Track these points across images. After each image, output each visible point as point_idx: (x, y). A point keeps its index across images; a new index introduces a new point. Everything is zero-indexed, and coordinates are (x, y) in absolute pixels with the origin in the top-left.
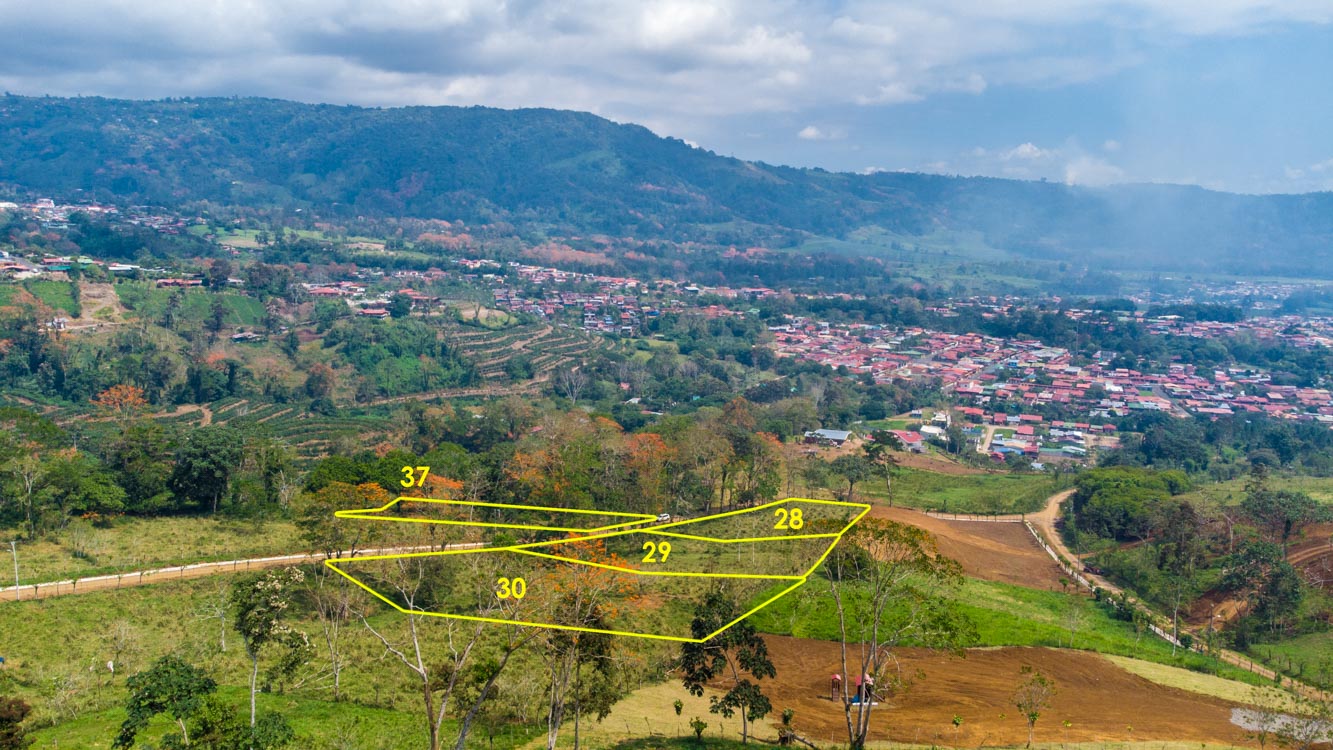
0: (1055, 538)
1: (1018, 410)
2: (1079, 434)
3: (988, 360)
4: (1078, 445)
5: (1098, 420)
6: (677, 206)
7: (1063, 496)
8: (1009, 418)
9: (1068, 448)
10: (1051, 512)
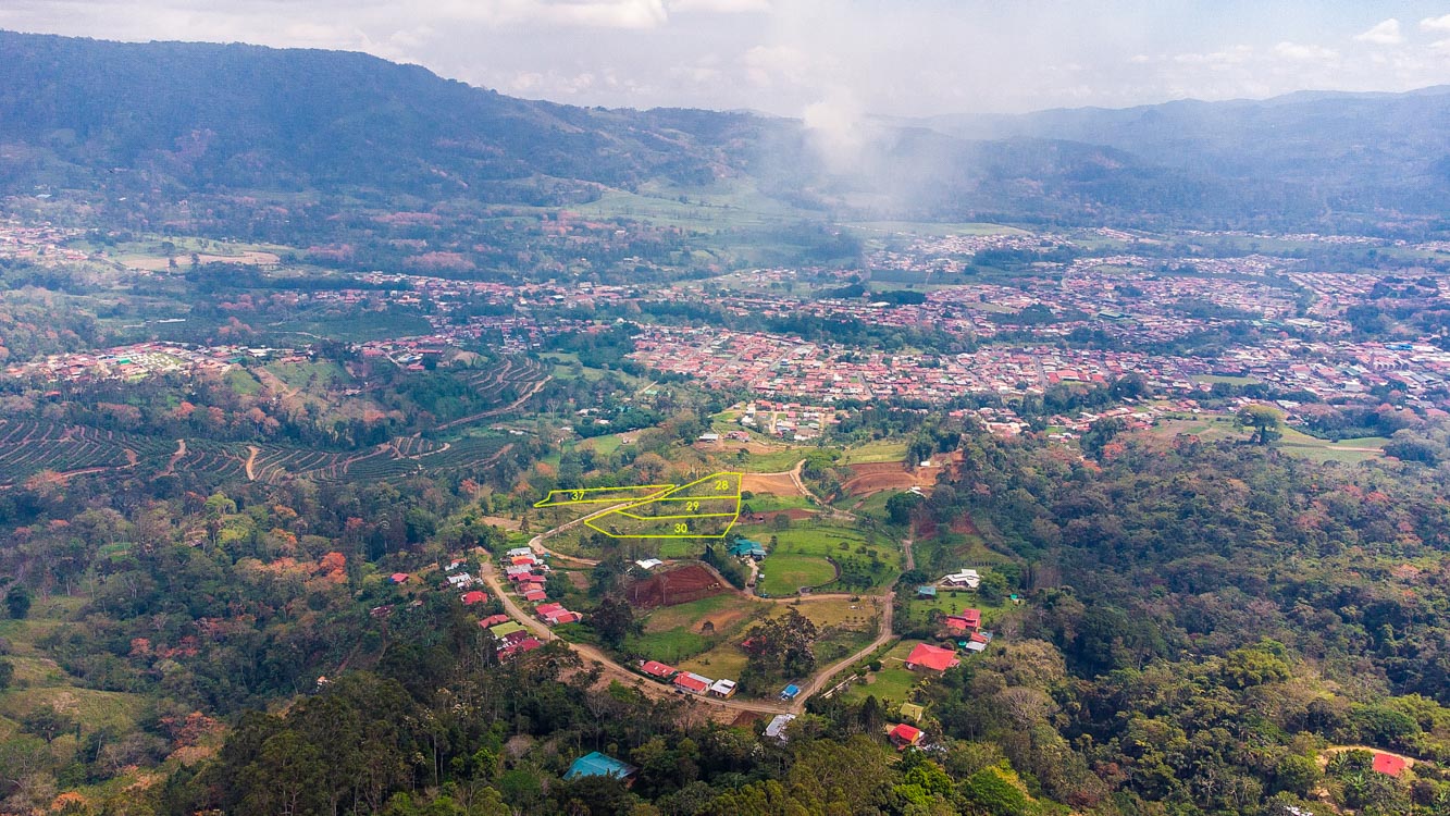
0: (799, 479)
1: (788, 400)
2: (817, 414)
3: (771, 360)
4: (816, 422)
5: (826, 405)
6: (477, 162)
7: (802, 463)
8: (784, 407)
9: (811, 425)
10: (798, 469)
